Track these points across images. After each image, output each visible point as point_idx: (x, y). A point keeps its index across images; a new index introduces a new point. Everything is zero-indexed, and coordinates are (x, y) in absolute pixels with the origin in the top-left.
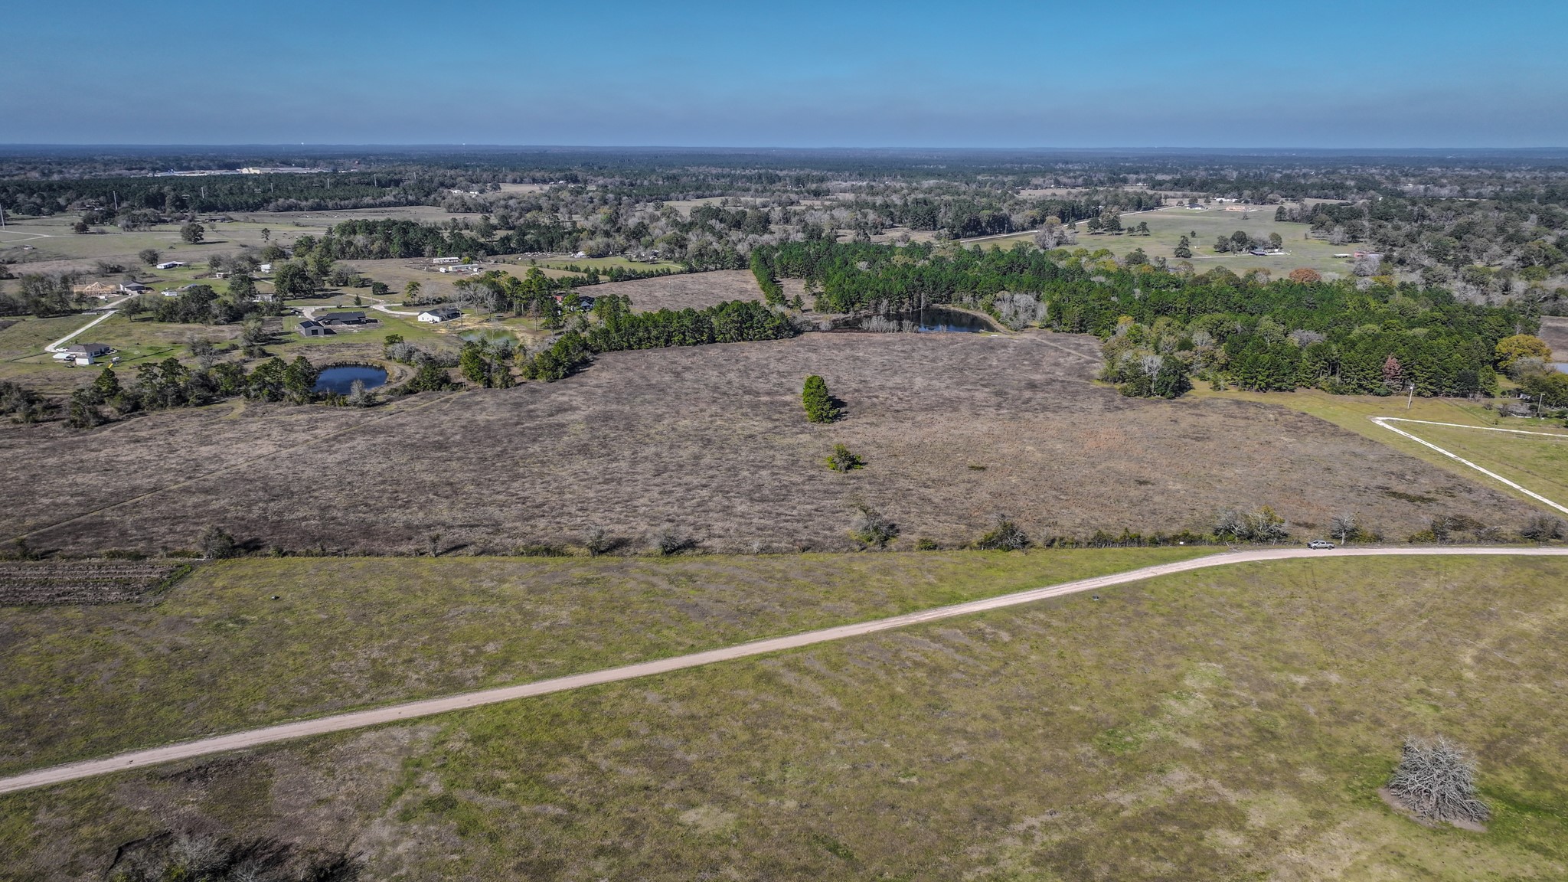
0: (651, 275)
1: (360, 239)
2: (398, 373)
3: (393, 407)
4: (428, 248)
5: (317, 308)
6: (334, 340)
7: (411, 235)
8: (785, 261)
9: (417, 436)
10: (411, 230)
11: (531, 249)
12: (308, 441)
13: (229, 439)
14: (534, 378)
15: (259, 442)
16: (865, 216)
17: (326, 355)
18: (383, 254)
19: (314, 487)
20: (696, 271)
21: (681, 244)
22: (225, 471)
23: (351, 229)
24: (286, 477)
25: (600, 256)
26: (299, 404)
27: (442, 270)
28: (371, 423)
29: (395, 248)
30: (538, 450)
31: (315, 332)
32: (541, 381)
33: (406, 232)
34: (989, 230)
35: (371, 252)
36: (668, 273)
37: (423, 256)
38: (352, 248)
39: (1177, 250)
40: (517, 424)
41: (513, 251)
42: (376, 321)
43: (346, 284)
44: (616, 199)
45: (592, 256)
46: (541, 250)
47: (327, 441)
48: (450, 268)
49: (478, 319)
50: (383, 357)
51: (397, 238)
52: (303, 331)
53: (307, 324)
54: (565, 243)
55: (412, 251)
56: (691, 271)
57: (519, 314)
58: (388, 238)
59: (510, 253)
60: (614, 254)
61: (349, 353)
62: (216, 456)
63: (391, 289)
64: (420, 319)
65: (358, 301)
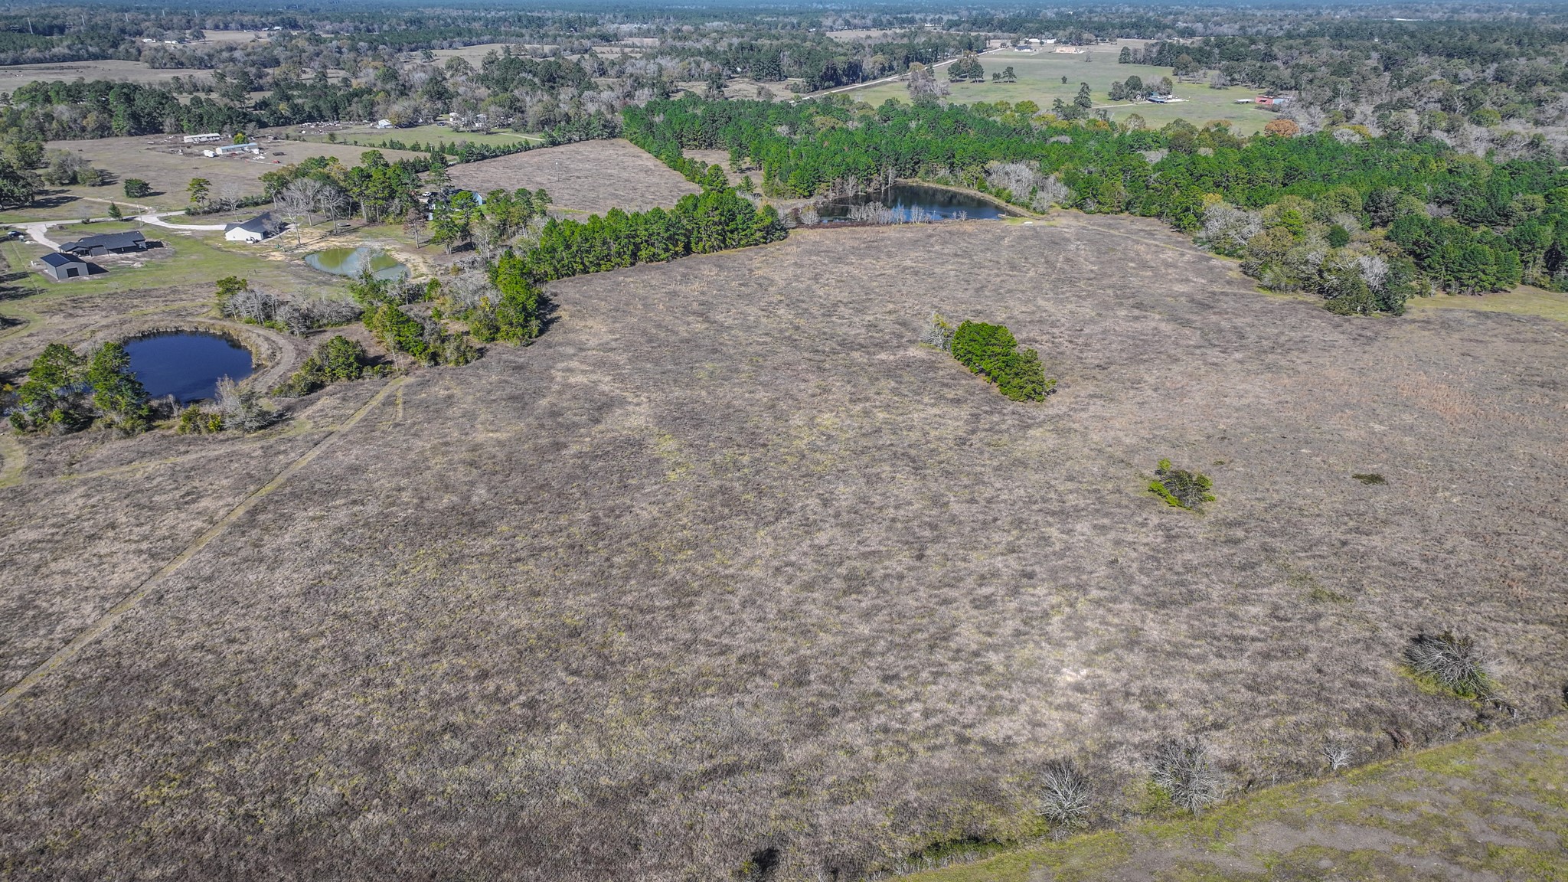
0: (507, 152)
1: (62, 110)
2: (265, 349)
3: (304, 421)
4: (168, 122)
5: (50, 224)
6: (113, 284)
7: (139, 102)
8: (677, 127)
9: (405, 496)
10: (137, 96)
11: (311, 118)
12: (199, 533)
13: (31, 546)
14: (493, 339)
15: (102, 548)
16: (698, 65)
17: (115, 317)
18: (103, 131)
19: (303, 684)
20: (559, 144)
21: (516, 107)
22: (70, 653)
23: (41, 94)
24: (221, 659)
25: (412, 124)
26: (128, 434)
27: (208, 153)
28: (296, 469)
29: (120, 122)
30: (655, 511)
31: (73, 273)
32: (510, 344)
33: (129, 100)
34: (845, 79)
35: (83, 129)
36: (527, 148)
37: (162, 132)
38: (54, 124)
39: (1077, 98)
40: (558, 446)
41: (287, 122)
42: (159, 245)
43: (74, 181)
44: (370, 48)
45: (399, 126)
46: (322, 118)
47: (240, 528)
48: (219, 151)
49: (318, 232)
50: (215, 313)
51: (120, 108)
52: (50, 270)
53: (53, 259)
54: (356, 108)
55: (145, 125)
56: (554, 143)
57: (372, 221)
58: (104, 107)
59: (284, 124)
60: (426, 122)
61: (151, 309)
62: (25, 605)
63: (154, 187)
64: (230, 236)
65: (115, 212)
